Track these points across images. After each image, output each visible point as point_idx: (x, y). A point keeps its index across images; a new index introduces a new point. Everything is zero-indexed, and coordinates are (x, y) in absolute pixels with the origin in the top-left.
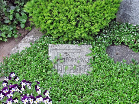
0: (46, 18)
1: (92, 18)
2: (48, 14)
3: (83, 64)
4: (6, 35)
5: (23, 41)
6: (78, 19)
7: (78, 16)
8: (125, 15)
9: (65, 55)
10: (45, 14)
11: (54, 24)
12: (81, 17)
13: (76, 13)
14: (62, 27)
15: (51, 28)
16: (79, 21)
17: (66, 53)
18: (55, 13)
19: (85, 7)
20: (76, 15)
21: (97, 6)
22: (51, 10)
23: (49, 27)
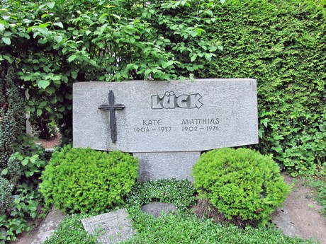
0: (73, 190)
1: (121, 179)
2: (75, 185)
3: (125, 228)
4: (14, 232)
5: (41, 231)
6: (108, 182)
7: (107, 180)
8: (144, 174)
9: (103, 226)
10: (71, 187)
11: (84, 194)
12: (110, 181)
13: (104, 178)
14: (94, 195)
15: (80, 201)
16: (109, 185)
17: (104, 223)
18: (82, 182)
19: (111, 170)
20: (105, 179)
21: (121, 167)
22: (75, 182)
23: (78, 200)
